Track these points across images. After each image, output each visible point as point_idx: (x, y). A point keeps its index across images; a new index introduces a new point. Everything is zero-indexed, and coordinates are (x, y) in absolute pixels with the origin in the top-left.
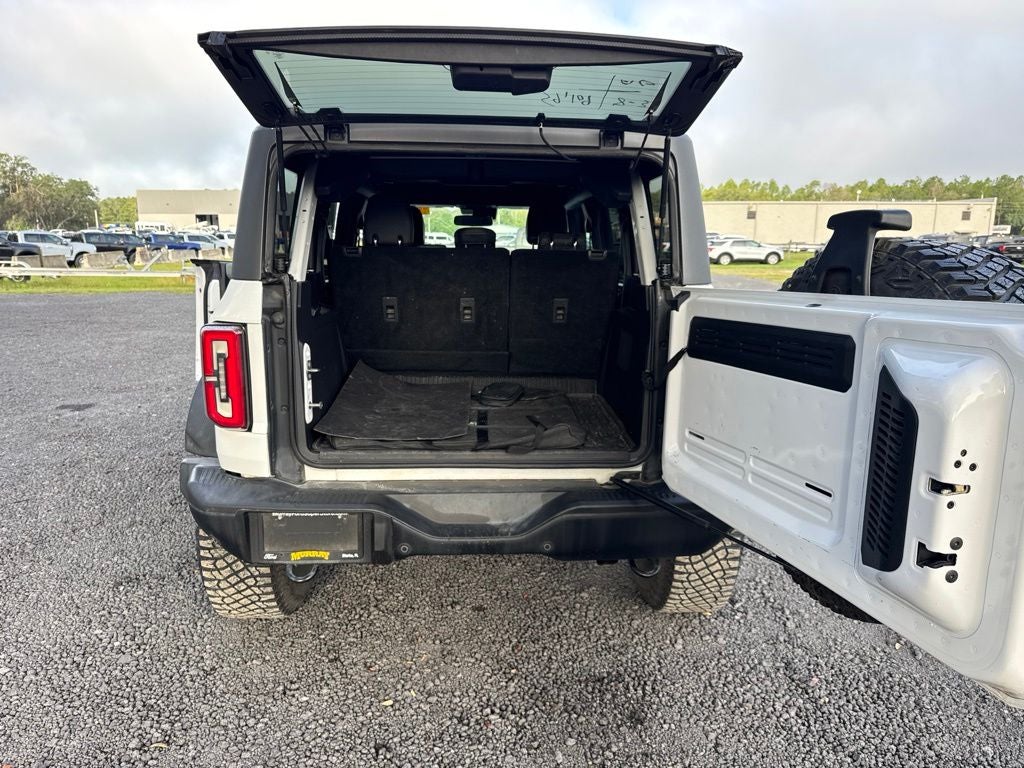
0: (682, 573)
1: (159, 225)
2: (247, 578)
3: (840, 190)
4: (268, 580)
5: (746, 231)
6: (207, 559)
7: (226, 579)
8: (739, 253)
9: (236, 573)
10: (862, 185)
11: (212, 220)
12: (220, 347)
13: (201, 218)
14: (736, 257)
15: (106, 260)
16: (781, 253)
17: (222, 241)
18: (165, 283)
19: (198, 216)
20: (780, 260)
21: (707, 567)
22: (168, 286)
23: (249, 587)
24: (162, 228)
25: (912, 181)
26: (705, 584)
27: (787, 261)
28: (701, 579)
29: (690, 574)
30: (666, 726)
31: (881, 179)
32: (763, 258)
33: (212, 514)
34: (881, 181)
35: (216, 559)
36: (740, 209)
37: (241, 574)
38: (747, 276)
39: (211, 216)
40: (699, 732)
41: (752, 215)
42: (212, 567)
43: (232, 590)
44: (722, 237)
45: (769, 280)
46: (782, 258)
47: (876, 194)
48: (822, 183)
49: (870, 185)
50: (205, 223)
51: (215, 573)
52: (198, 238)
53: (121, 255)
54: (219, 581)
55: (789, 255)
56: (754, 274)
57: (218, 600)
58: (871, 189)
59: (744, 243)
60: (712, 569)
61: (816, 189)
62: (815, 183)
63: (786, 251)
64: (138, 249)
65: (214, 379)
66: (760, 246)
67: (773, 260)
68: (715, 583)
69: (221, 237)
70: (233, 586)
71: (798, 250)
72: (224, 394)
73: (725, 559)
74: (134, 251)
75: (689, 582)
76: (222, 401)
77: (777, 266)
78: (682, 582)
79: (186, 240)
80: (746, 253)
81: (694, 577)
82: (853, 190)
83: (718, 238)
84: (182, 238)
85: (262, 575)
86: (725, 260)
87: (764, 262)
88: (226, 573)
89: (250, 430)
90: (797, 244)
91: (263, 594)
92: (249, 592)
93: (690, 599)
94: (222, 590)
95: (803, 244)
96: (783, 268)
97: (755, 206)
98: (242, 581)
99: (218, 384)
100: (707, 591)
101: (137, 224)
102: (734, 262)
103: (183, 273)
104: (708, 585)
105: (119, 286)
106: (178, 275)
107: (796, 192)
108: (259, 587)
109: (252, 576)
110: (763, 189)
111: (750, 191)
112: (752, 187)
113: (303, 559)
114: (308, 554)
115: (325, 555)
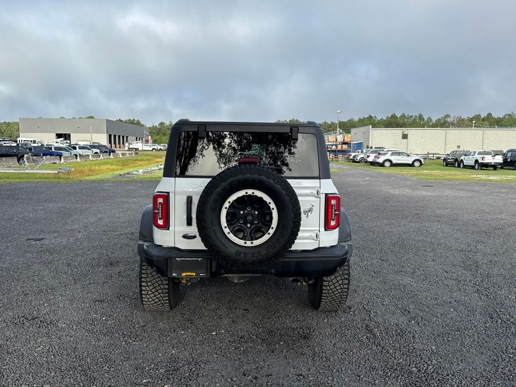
0: (326, 290)
1: (32, 139)
2: (159, 290)
3: (463, 120)
4: (167, 291)
5: (401, 146)
6: (144, 282)
7: (151, 290)
8: (396, 159)
9: (155, 288)
10: (477, 117)
11: (67, 137)
12: (160, 200)
13: (59, 136)
14: (394, 162)
15: (6, 162)
16: (422, 160)
17: (75, 150)
18: (48, 176)
19: (57, 135)
20: (421, 164)
21: (335, 287)
22: (50, 178)
23: (159, 294)
24: (35, 142)
25: (509, 115)
26: (335, 295)
27: (426, 165)
28: (333, 292)
29: (329, 290)
30: (317, 340)
31: (489, 113)
32: (411, 163)
33: (155, 259)
34: (490, 115)
35: (148, 282)
36: (398, 132)
37: (157, 288)
38: (399, 174)
39: (65, 134)
40: (329, 342)
41: (405, 137)
42: (146, 285)
43: (153, 295)
44: (385, 150)
45: (412, 176)
46: (423, 163)
47: (486, 123)
48: (452, 116)
49: (482, 117)
50: (62, 139)
51: (147, 288)
52: (60, 149)
53: (15, 159)
54: (148, 291)
55: (428, 161)
56: (404, 173)
57: (146, 300)
58: (483, 120)
59: (399, 154)
60: (338, 288)
61: (449, 120)
62: (447, 116)
63: (425, 159)
64: (26, 156)
65: (157, 211)
66: (408, 156)
67: (417, 164)
68: (339, 294)
69: (75, 148)
70: (153, 293)
71: (435, 158)
72: (160, 217)
73: (342, 284)
74: (23, 156)
75: (329, 294)
76: (160, 219)
77: (419, 168)
78: (326, 294)
79: (53, 150)
80: (400, 160)
81: (330, 292)
82: (471, 120)
83: (383, 151)
84: (51, 148)
85: (165, 289)
86: (387, 164)
87: (412, 165)
88: (151, 288)
89: (168, 229)
90: (434, 154)
91: (164, 297)
92: (159, 296)
93: (330, 302)
94: (149, 295)
95: (438, 154)
96: (422, 169)
97: (406, 131)
98: (157, 291)
99: (158, 213)
100: (336, 298)
101: (18, 139)
102: (393, 165)
103: (59, 171)
104: (336, 295)
105: (20, 178)
106: (56, 172)
107: (436, 121)
108: (163, 294)
109: (161, 289)
110: (415, 119)
111: (406, 120)
112: (408, 119)
113: (186, 276)
114: (188, 274)
115: (194, 274)
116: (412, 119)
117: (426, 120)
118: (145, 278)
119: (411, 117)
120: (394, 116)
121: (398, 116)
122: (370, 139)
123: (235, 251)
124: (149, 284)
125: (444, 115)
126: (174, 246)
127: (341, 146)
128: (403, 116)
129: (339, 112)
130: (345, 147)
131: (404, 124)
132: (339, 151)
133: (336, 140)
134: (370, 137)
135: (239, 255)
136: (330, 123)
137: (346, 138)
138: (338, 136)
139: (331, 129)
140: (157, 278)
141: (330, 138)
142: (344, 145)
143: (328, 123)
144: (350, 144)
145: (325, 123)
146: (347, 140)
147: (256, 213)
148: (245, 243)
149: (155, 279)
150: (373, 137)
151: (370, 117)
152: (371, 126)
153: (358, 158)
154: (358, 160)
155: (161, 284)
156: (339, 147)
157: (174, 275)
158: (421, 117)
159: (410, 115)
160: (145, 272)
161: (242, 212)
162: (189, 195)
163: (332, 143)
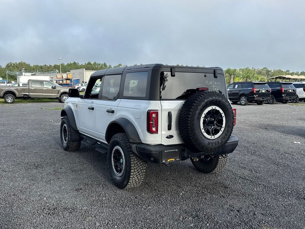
9: (138, 172)
23: (140, 176)
57: (131, 181)
65: (152, 122)
72: (154, 126)
89: (157, 133)
93: (219, 167)
94: (134, 177)
98: (139, 174)
100: (223, 165)
109: (142, 172)
110: (102, 66)
111: (97, 66)
112: (98, 65)
113: (170, 161)
114: (171, 160)
115: (174, 160)
116: (100, 65)
117: (108, 66)
118: (134, 167)
119: (100, 64)
120: (89, 63)
121: (92, 63)
122: (85, 77)
123: (208, 143)
124: (136, 170)
125: (119, 64)
126: (161, 143)
127: (65, 81)
128: (95, 63)
129: (61, 59)
130: (68, 82)
131: (96, 68)
132: (64, 84)
133: (62, 77)
134: (85, 76)
135: (210, 145)
136: (49, 66)
137: (68, 76)
138: (63, 75)
139: (49, 69)
140: (140, 166)
141: (58, 76)
142: (67, 81)
143: (47, 66)
144: (72, 79)
145: (45, 65)
146: (69, 77)
147: (213, 119)
148: (211, 137)
149: (139, 166)
150: (86, 76)
151: (75, 63)
152: (84, 69)
153: (81, 89)
154: (81, 90)
155: (142, 169)
156: (65, 82)
157: (164, 161)
158: (105, 64)
159: (99, 63)
160: (133, 163)
161: (207, 120)
162: (170, 111)
163: (59, 79)
